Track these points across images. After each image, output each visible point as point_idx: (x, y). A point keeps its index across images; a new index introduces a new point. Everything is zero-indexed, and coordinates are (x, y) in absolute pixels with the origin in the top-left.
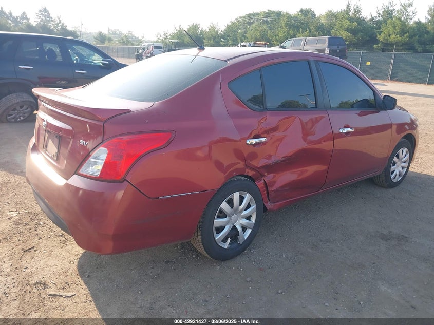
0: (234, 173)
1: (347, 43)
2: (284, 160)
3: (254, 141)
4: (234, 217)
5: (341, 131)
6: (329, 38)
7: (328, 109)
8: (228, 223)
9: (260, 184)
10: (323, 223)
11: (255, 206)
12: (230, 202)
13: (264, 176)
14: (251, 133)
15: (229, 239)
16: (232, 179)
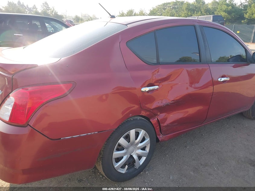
0: (131, 115)
1: (225, 19)
2: (173, 103)
3: (147, 89)
4: (131, 148)
5: (219, 80)
6: (213, 17)
7: (209, 62)
8: (125, 154)
9: (154, 121)
10: (204, 148)
11: (149, 139)
12: (127, 138)
13: (157, 115)
14: (146, 82)
15: (127, 166)
16: (129, 120)
